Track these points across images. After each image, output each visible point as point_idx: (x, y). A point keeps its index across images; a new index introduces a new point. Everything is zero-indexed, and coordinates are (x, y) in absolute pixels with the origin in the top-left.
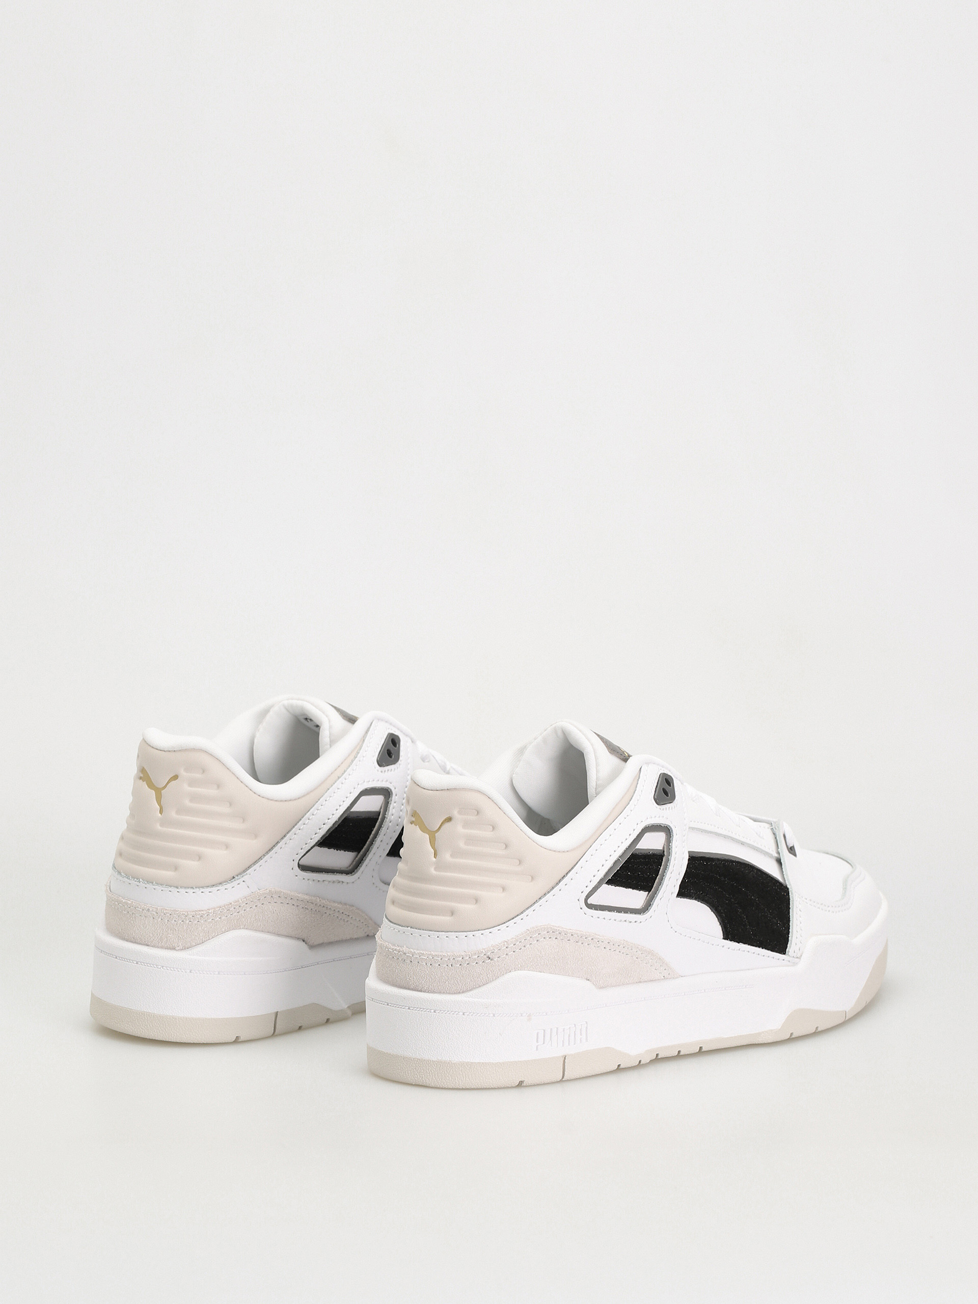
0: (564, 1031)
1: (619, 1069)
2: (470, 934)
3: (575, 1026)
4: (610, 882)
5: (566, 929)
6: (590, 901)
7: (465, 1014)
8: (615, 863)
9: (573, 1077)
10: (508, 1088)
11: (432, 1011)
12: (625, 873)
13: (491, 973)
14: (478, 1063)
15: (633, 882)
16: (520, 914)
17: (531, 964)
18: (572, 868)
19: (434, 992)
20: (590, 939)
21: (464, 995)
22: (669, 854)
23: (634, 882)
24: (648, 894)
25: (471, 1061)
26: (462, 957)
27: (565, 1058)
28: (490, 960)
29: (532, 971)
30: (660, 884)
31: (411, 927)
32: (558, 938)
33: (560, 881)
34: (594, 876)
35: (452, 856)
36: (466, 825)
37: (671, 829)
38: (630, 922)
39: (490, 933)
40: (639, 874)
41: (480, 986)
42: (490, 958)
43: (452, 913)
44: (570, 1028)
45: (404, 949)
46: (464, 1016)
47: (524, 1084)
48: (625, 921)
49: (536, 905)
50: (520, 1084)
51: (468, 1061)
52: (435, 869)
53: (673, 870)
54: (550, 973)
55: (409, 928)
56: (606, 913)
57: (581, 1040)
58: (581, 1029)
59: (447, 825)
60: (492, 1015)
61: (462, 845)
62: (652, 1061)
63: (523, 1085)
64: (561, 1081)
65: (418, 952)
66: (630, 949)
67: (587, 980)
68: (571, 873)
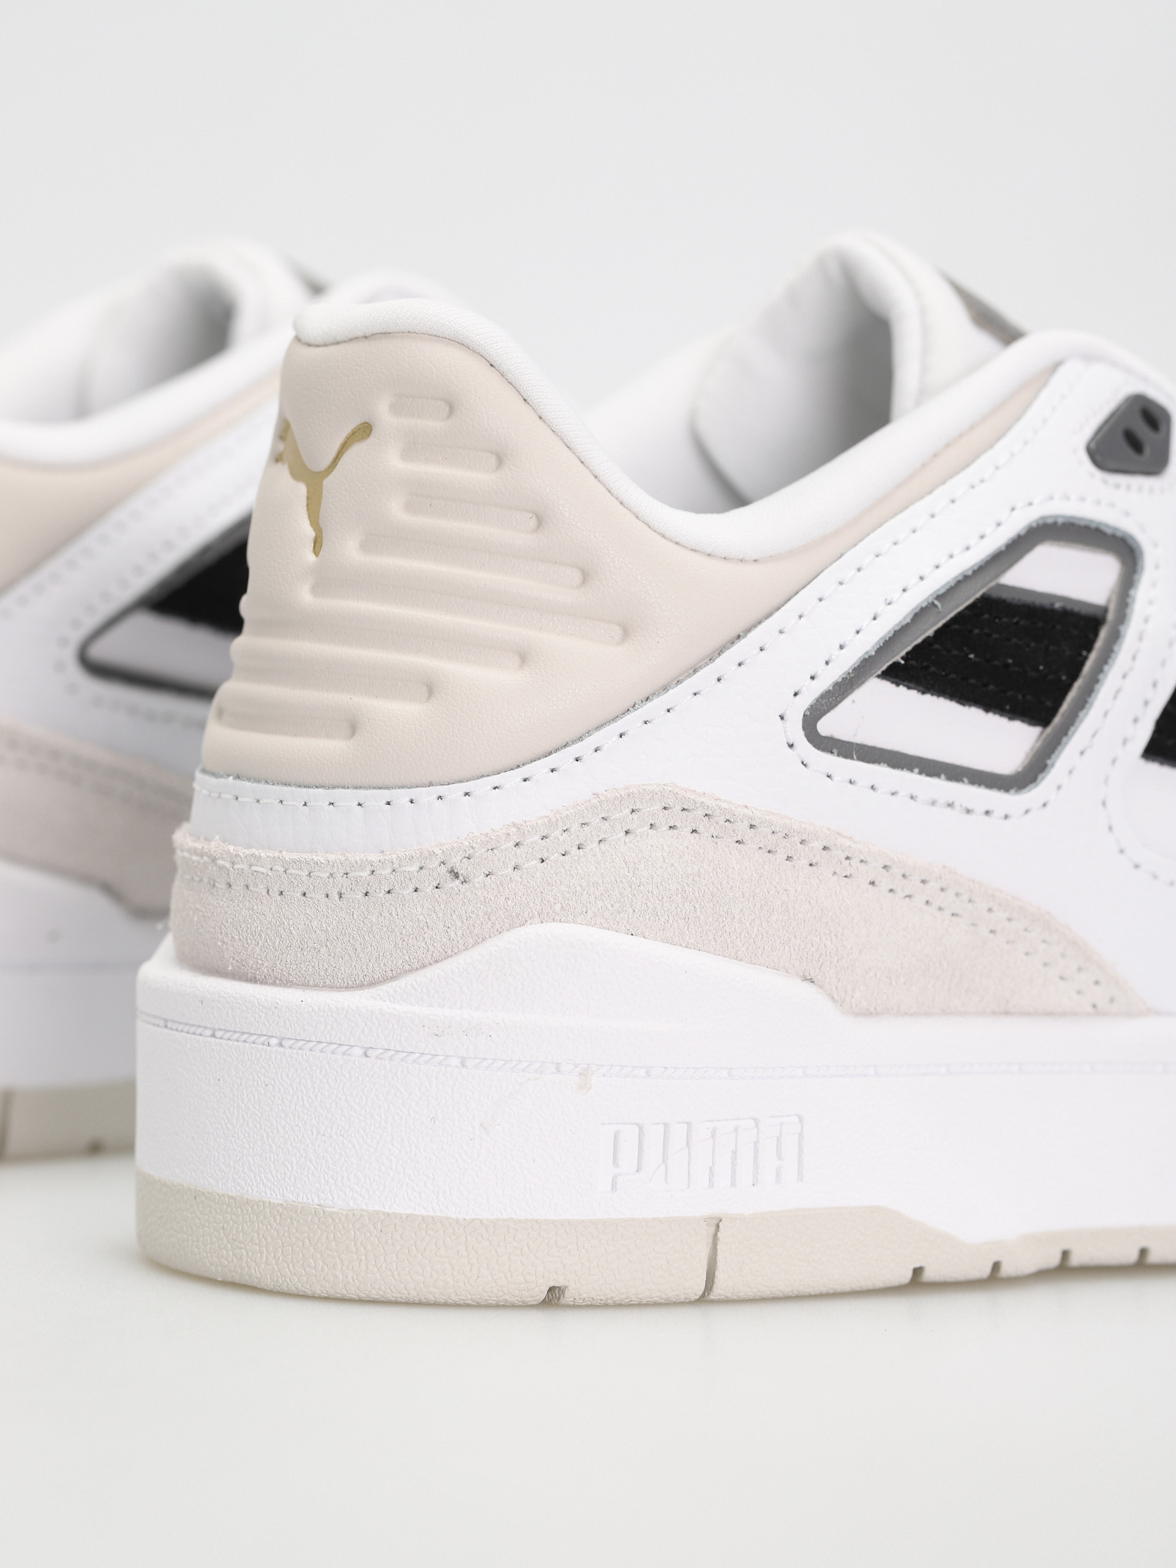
0: (713, 1136)
1: (917, 1282)
2: (401, 797)
3: (757, 1126)
4: (896, 674)
5: (725, 801)
6: (826, 726)
7: (369, 1053)
8: (921, 614)
9: (745, 1291)
10: (513, 1306)
11: (274, 1041)
12: (955, 652)
13: (459, 924)
14: (408, 1216)
15: (986, 685)
16: (574, 742)
17: (600, 904)
18: (769, 615)
19: (287, 983)
20: (818, 845)
21: (373, 991)
22: (1122, 617)
23: (991, 687)
24: (1042, 733)
25: (387, 1210)
26: (369, 869)
27: (718, 1226)
28: (457, 882)
29: (602, 927)
30: (1082, 703)
31: (238, 777)
32: (701, 829)
33: (721, 651)
34: (841, 647)
35: (366, 546)
36: (414, 448)
37: (1139, 547)
38: (968, 811)
39: (467, 794)
40: (1007, 666)
41: (424, 966)
42: (457, 876)
43: (353, 728)
44: (736, 1130)
45: (213, 844)
46: (364, 1060)
47: (568, 1298)
48: (950, 805)
49: (628, 717)
50: (553, 1298)
51: (377, 1208)
52: (316, 590)
53: (1131, 669)
54: (666, 941)
55: (231, 778)
56: (881, 772)
57: (778, 1174)
58: (779, 1139)
59: (357, 451)
60: (455, 1062)
61: (396, 509)
62: (1043, 1275)
63: (563, 1301)
64: (704, 1299)
65: (247, 852)
66: (966, 897)
67: (805, 979)
68: (760, 627)
